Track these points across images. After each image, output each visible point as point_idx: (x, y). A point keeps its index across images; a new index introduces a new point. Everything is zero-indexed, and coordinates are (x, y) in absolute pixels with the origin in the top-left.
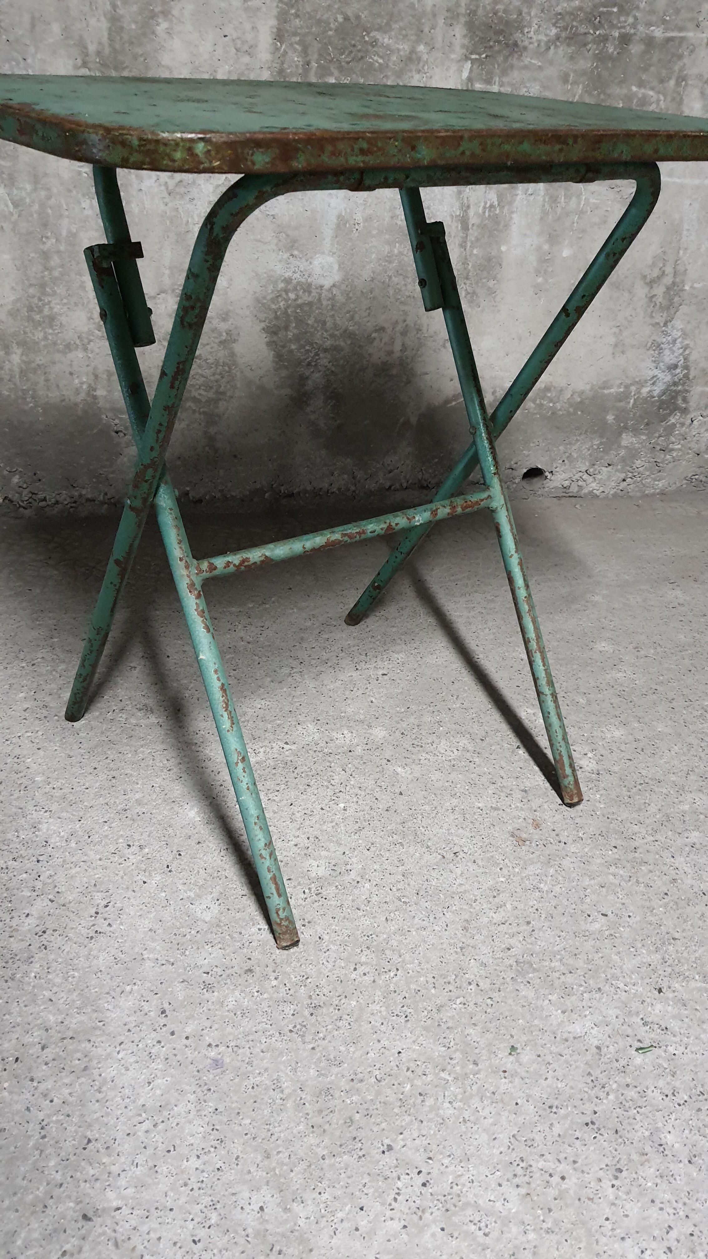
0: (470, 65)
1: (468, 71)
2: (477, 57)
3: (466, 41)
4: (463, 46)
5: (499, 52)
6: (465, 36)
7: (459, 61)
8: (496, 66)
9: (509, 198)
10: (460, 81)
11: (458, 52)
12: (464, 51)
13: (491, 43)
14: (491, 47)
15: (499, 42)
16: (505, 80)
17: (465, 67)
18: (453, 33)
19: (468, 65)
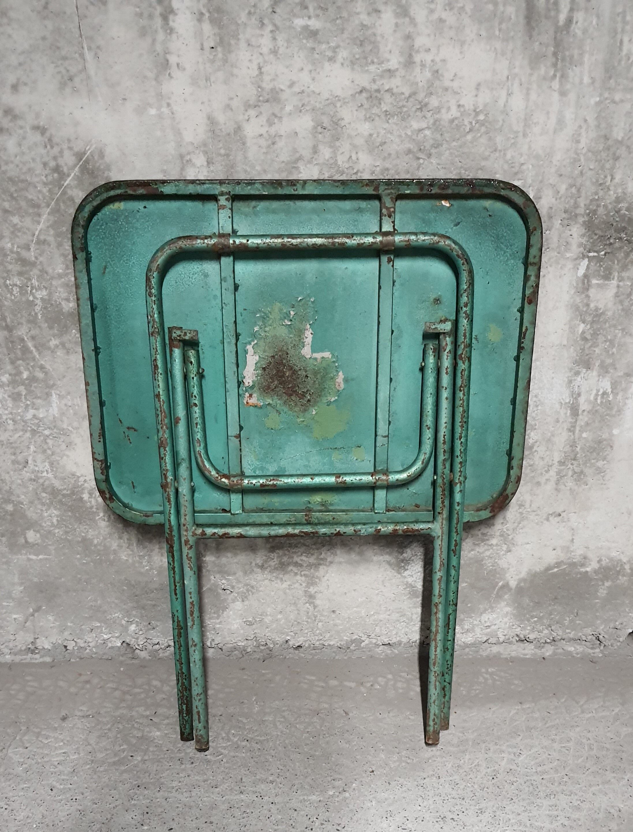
0: (587, 263)
1: (585, 267)
2: (595, 254)
3: (584, 240)
4: (580, 245)
5: (621, 248)
6: (583, 236)
7: (576, 259)
8: (616, 262)
9: (624, 385)
10: (575, 278)
11: (575, 250)
12: (582, 249)
13: (612, 241)
14: (611, 244)
15: (620, 239)
16: (624, 274)
17: (582, 264)
18: (570, 233)
19: (586, 262)
